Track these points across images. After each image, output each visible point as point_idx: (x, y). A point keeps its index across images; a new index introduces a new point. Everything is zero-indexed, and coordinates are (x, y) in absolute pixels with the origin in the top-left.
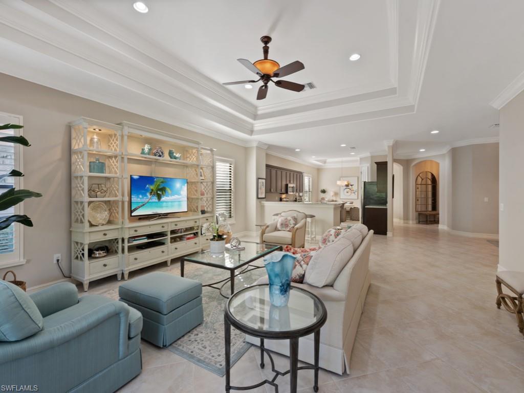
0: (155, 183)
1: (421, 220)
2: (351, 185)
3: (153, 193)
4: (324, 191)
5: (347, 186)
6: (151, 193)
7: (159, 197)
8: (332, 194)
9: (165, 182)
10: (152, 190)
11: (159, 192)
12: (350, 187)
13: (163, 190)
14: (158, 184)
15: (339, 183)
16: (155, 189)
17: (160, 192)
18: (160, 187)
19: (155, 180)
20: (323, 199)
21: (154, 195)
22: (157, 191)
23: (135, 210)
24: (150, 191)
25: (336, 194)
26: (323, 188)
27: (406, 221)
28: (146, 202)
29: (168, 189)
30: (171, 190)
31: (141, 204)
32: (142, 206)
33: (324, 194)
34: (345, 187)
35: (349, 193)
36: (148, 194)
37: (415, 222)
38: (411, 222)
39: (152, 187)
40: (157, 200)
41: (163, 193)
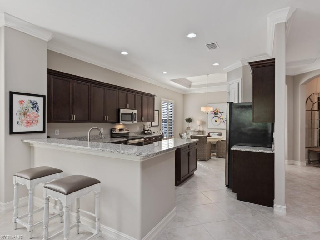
1: (311, 160)
2: (221, 113)
4: (189, 120)
5: (216, 113)
8: (198, 123)
12: (219, 115)
15: (203, 109)
20: (188, 128)
25: (203, 123)
26: (188, 116)
27: (292, 162)
33: (190, 123)
34: (214, 115)
35: (218, 122)
37: (305, 163)
38: (299, 163)
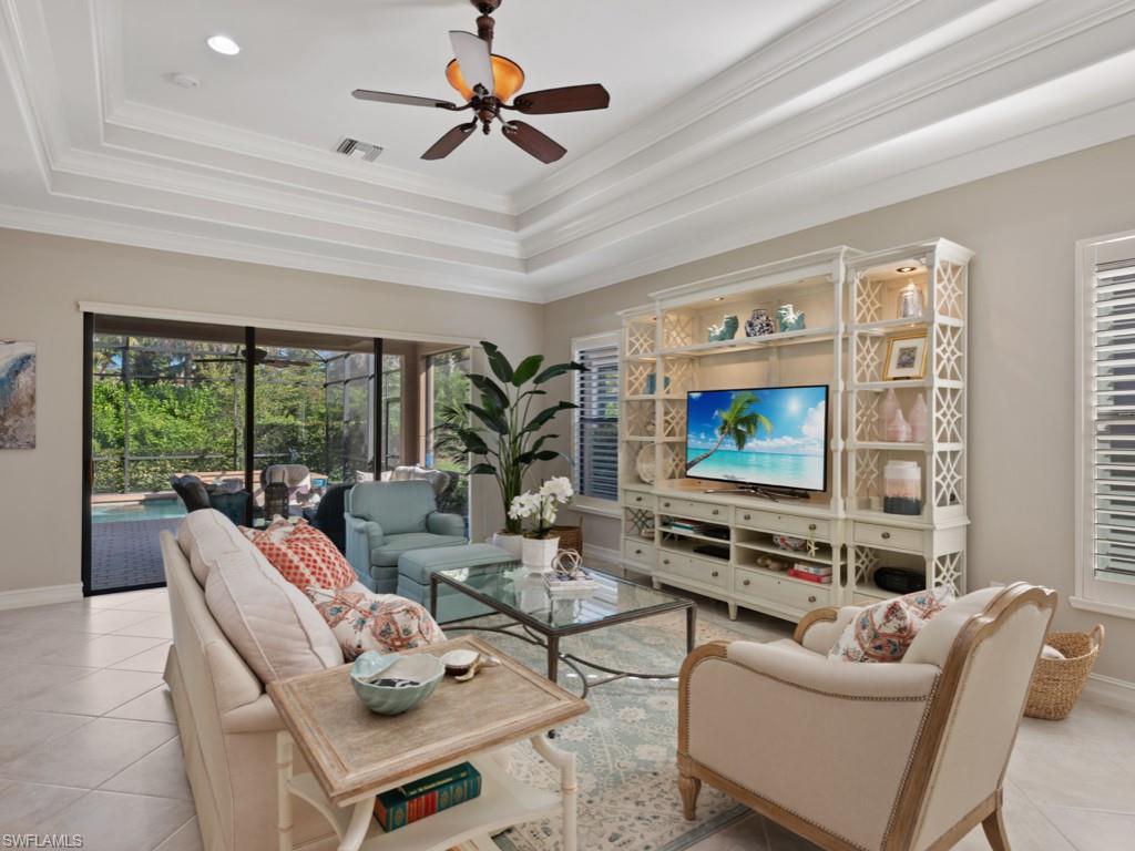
0: (733, 405)
3: (726, 430)
6: (723, 428)
7: (741, 440)
9: (757, 401)
10: (726, 422)
11: (740, 428)
13: (751, 421)
14: (739, 406)
16: (730, 420)
17: (743, 427)
18: (744, 415)
19: (733, 397)
21: (729, 433)
22: (736, 425)
23: (693, 464)
24: (722, 425)
28: (713, 448)
29: (763, 420)
30: (772, 421)
31: (702, 453)
32: (705, 457)
36: (717, 432)
39: (725, 415)
40: (735, 448)
41: (749, 431)
